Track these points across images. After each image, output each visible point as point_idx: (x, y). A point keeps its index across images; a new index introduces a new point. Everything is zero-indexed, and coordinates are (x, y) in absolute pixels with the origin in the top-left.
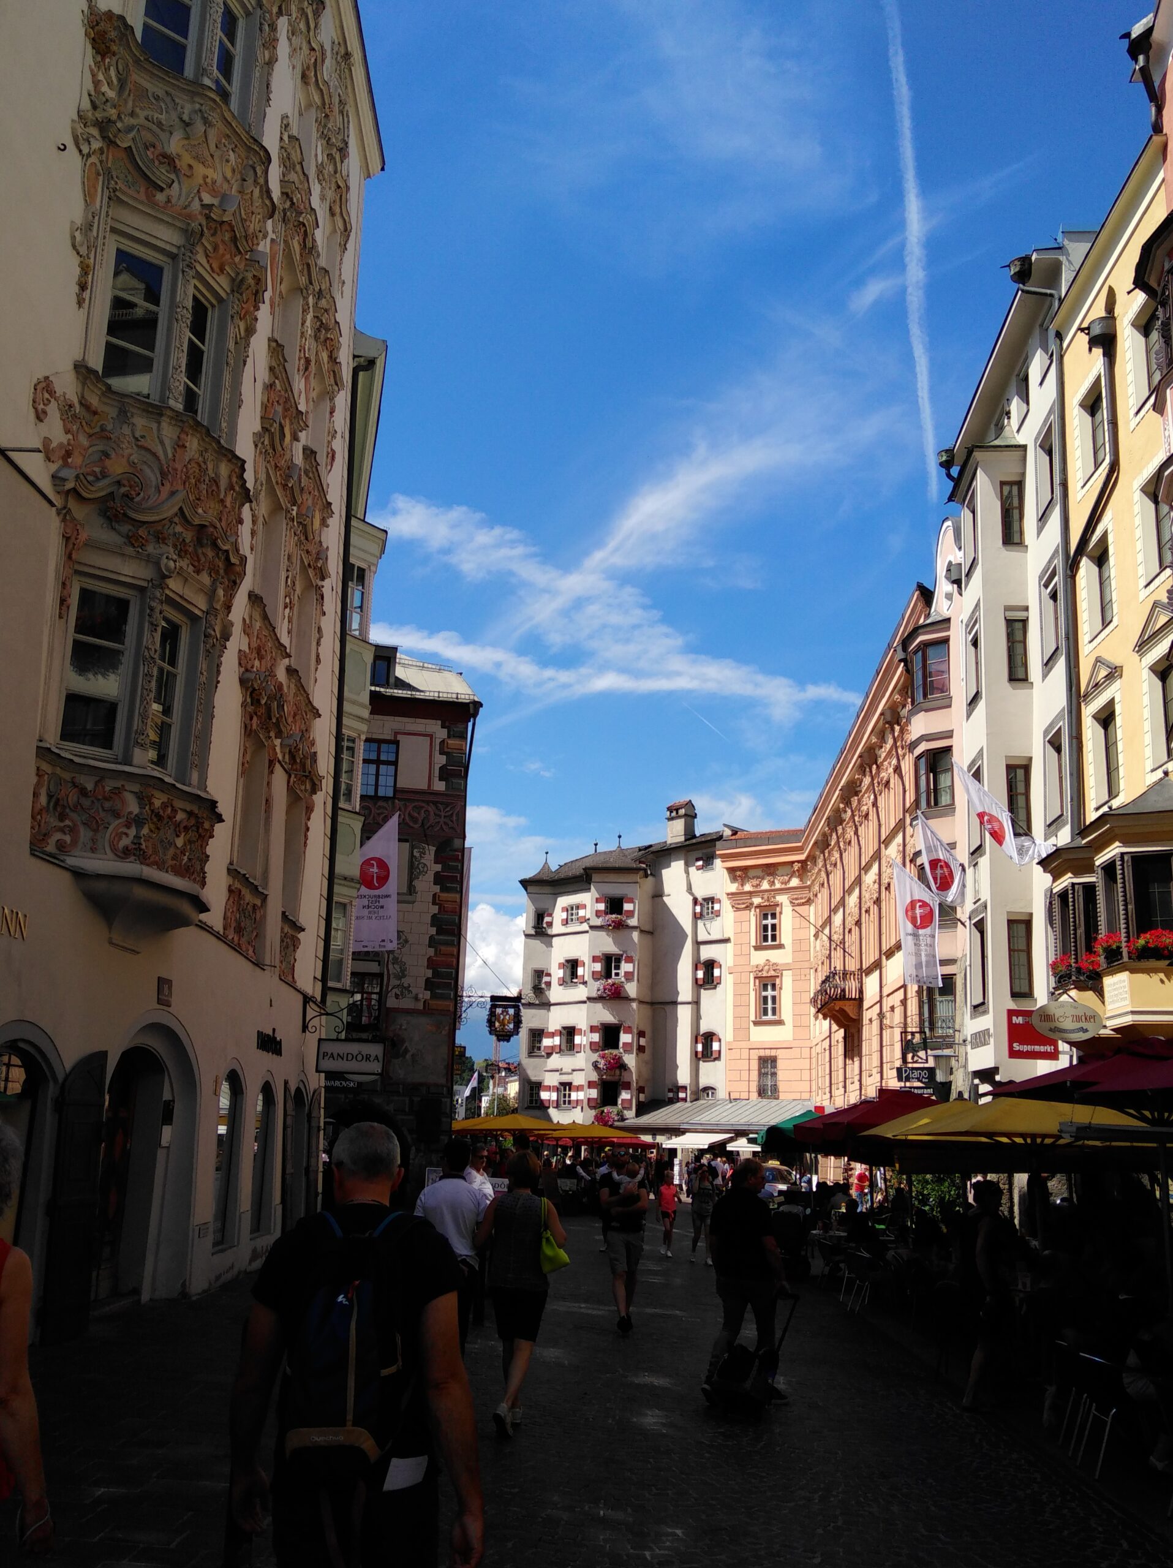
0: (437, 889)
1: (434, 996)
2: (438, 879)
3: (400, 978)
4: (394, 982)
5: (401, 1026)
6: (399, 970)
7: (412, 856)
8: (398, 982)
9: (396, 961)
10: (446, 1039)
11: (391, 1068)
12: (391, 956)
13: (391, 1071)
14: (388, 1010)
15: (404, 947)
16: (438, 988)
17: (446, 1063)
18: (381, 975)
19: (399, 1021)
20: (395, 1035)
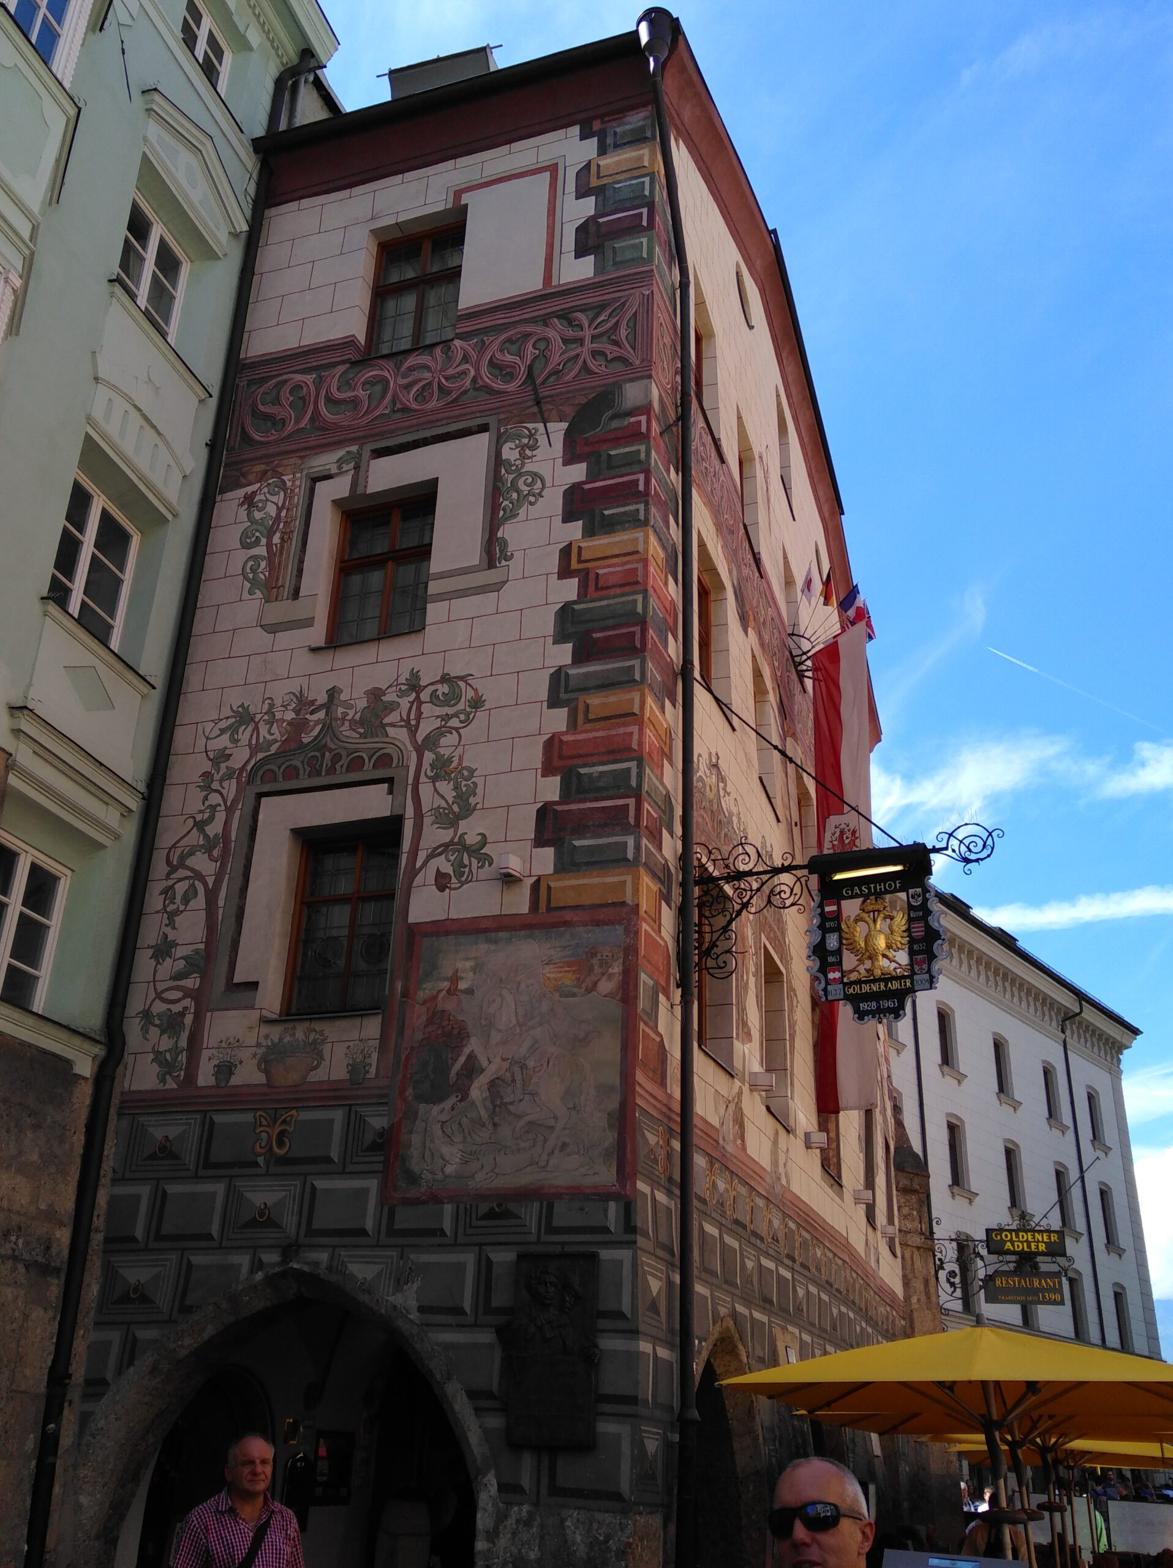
0: (572, 531)
1: (566, 864)
2: (577, 504)
3: (454, 822)
4: (435, 835)
5: (455, 979)
6: (450, 795)
7: (496, 462)
8: (445, 836)
9: (442, 769)
10: (615, 1009)
11: (416, 1139)
12: (429, 757)
13: (415, 1153)
14: (415, 932)
15: (467, 722)
16: (580, 830)
17: (613, 1103)
18: (395, 823)
19: (449, 965)
20: (434, 1016)
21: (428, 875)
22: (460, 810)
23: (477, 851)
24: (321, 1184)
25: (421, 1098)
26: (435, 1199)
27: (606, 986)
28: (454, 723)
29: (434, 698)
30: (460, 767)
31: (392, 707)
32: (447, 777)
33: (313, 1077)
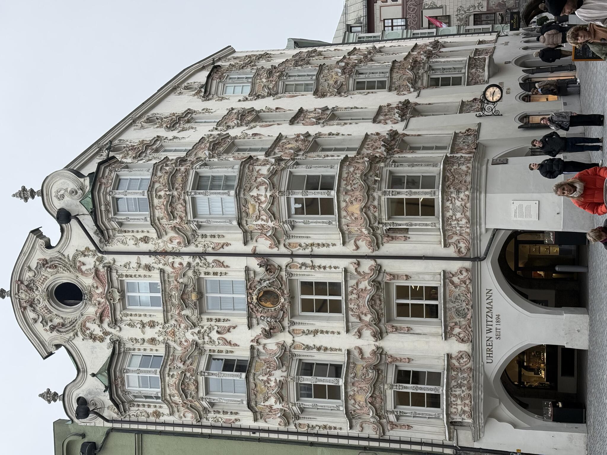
6: (472, 8)
7: (428, 8)
8: (477, 8)
11: (510, 6)
12: (467, 12)
14: (487, 10)
15: (463, 7)
18: (474, 15)
19: (492, 5)
20: (497, 6)
22: (474, 7)
23: (479, 4)
25: (505, 6)
26: (516, 3)
29: (459, 12)
30: (469, 7)
31: (460, 18)
32: (470, 9)
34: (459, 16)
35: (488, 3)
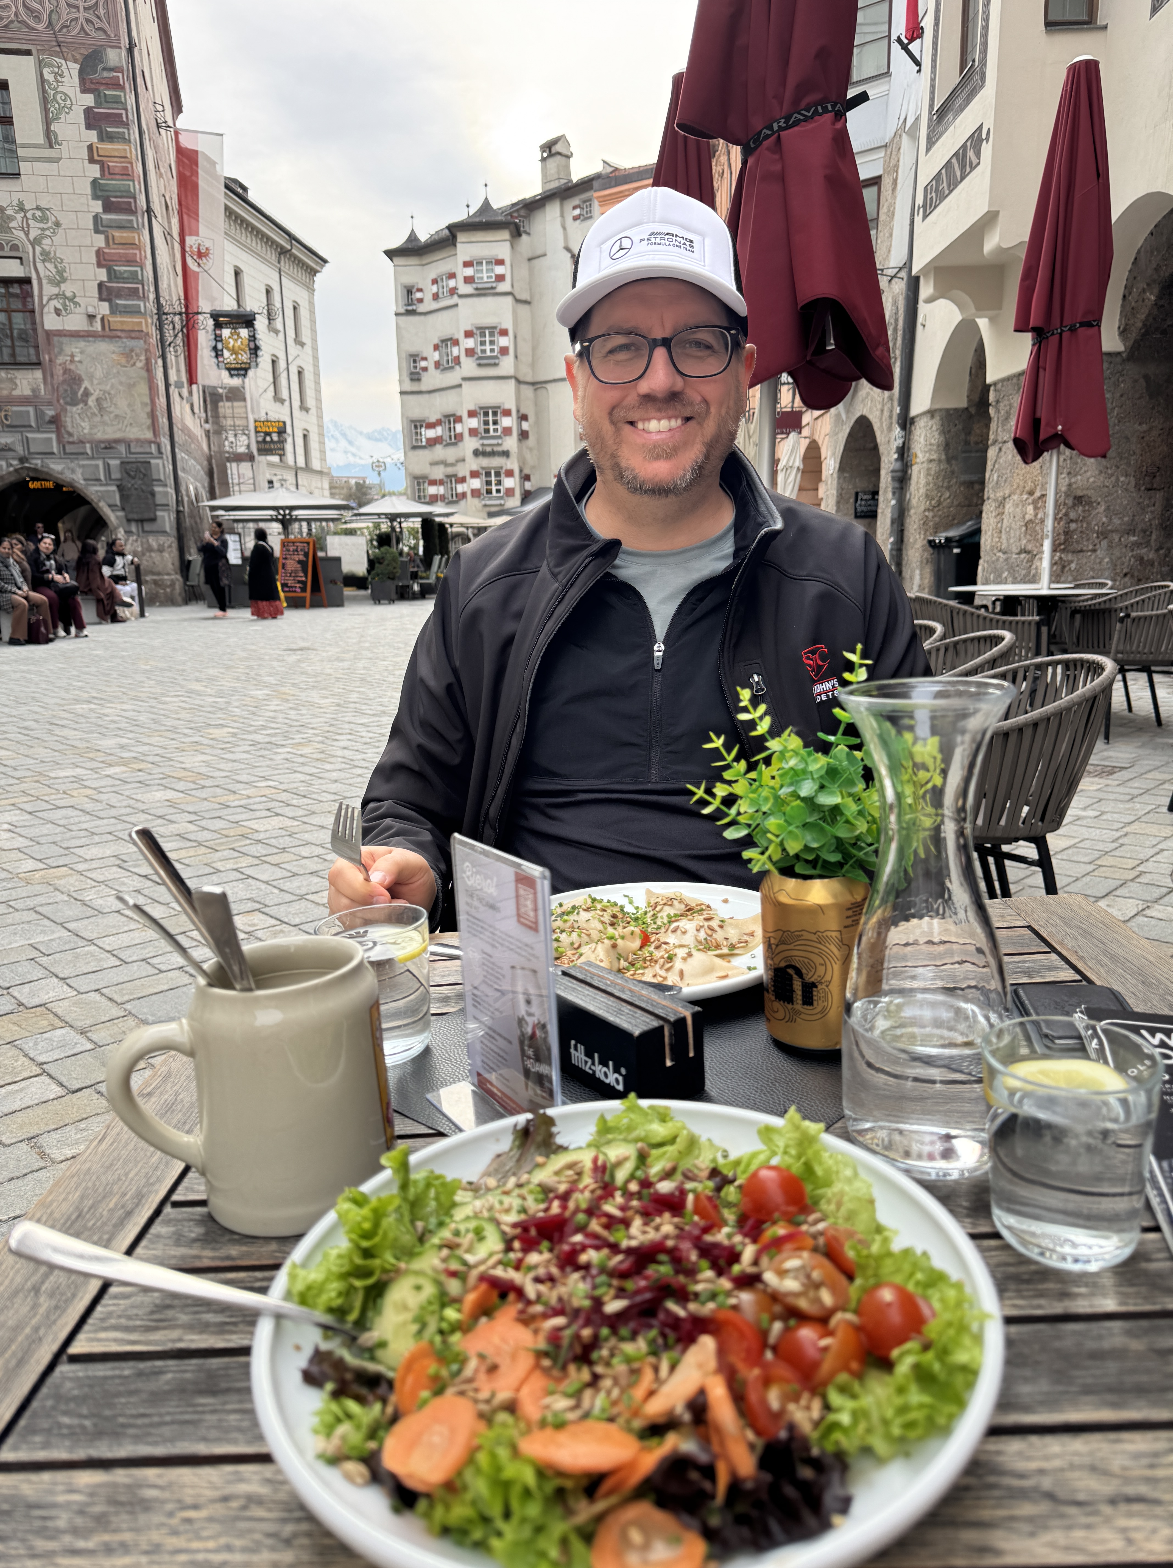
0: (92, 136)
1: (114, 310)
2: (92, 120)
3: (58, 284)
4: (49, 290)
5: (72, 356)
6: (54, 271)
7: (42, 80)
8: (55, 290)
9: (46, 256)
10: (144, 374)
11: (68, 419)
12: (38, 249)
13: (69, 424)
14: (49, 334)
15: (55, 234)
16: (119, 297)
17: (149, 409)
18: (27, 281)
19: (68, 350)
20: (66, 371)
21: (49, 309)
22: (60, 279)
23: (72, 299)
24: (30, 435)
25: (67, 403)
26: (82, 442)
27: (139, 364)
28: (47, 233)
29: (34, 217)
30: (55, 258)
31: (11, 218)
32: (50, 260)
33: (15, 393)
34: (19, 216)
35: (76, 335)
